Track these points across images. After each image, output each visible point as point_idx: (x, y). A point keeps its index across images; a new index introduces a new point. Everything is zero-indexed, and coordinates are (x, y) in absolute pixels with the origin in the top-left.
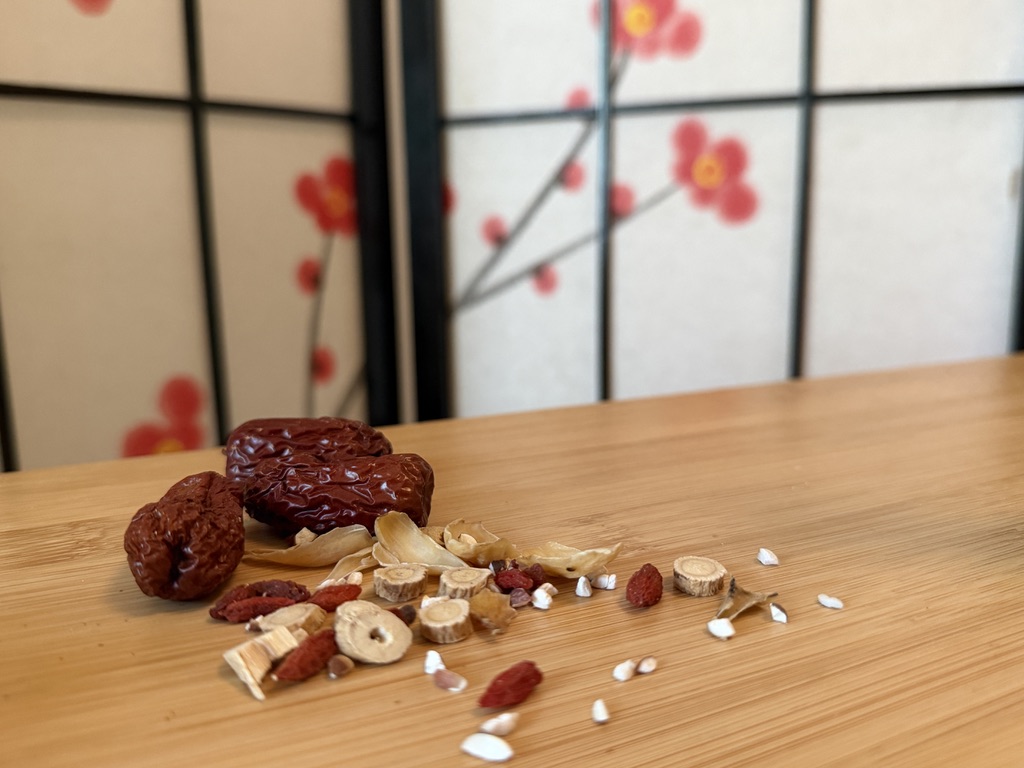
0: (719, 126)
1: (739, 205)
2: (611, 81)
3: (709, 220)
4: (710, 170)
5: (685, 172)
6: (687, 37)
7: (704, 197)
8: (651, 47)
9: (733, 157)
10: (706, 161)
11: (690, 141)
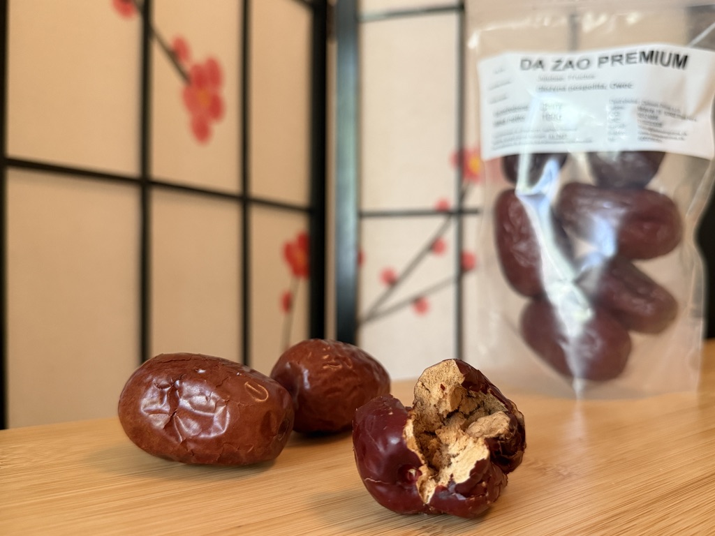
2: (462, 195)
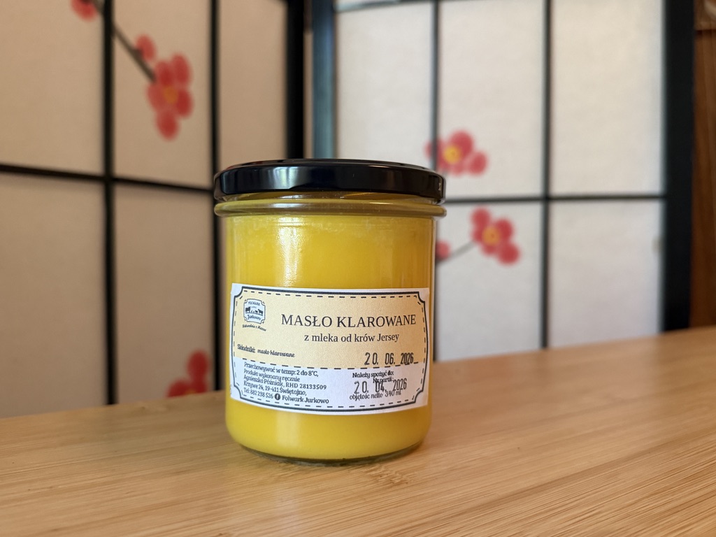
0: (497, 212)
1: (509, 254)
3: (493, 262)
4: (493, 236)
5: (478, 236)
6: (479, 165)
7: (489, 249)
8: (459, 169)
9: (505, 229)
10: (490, 232)
11: (481, 221)
